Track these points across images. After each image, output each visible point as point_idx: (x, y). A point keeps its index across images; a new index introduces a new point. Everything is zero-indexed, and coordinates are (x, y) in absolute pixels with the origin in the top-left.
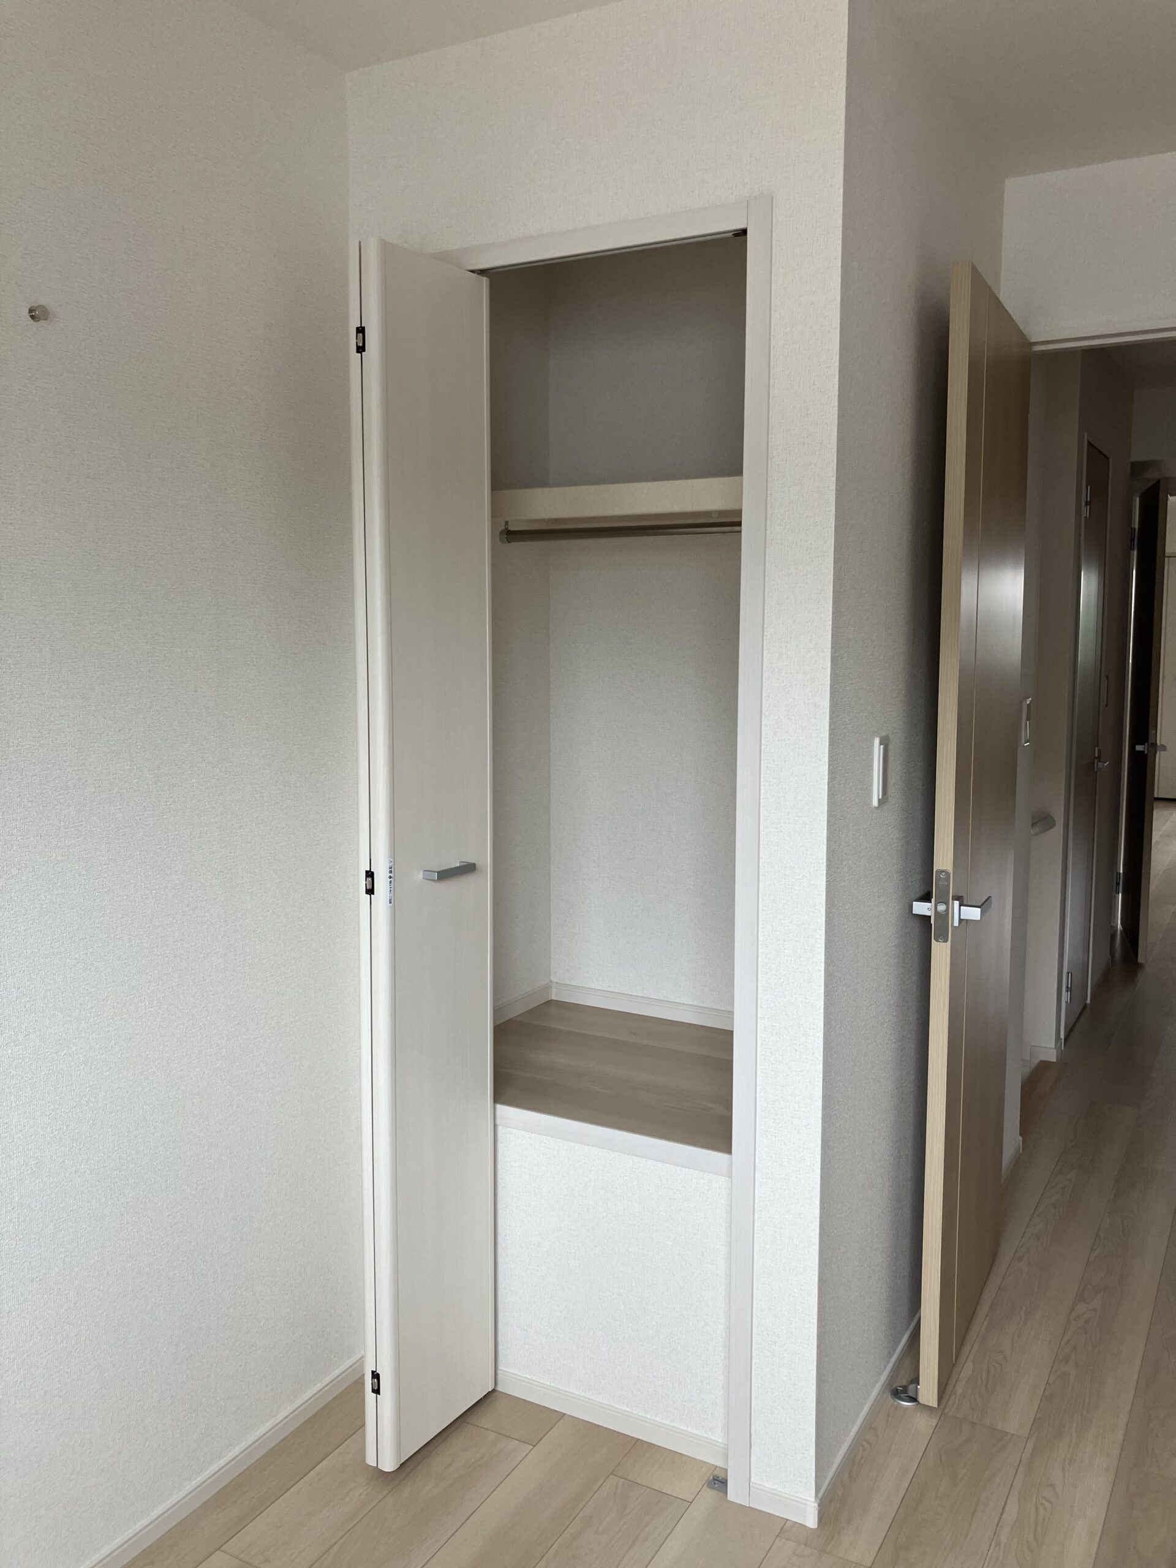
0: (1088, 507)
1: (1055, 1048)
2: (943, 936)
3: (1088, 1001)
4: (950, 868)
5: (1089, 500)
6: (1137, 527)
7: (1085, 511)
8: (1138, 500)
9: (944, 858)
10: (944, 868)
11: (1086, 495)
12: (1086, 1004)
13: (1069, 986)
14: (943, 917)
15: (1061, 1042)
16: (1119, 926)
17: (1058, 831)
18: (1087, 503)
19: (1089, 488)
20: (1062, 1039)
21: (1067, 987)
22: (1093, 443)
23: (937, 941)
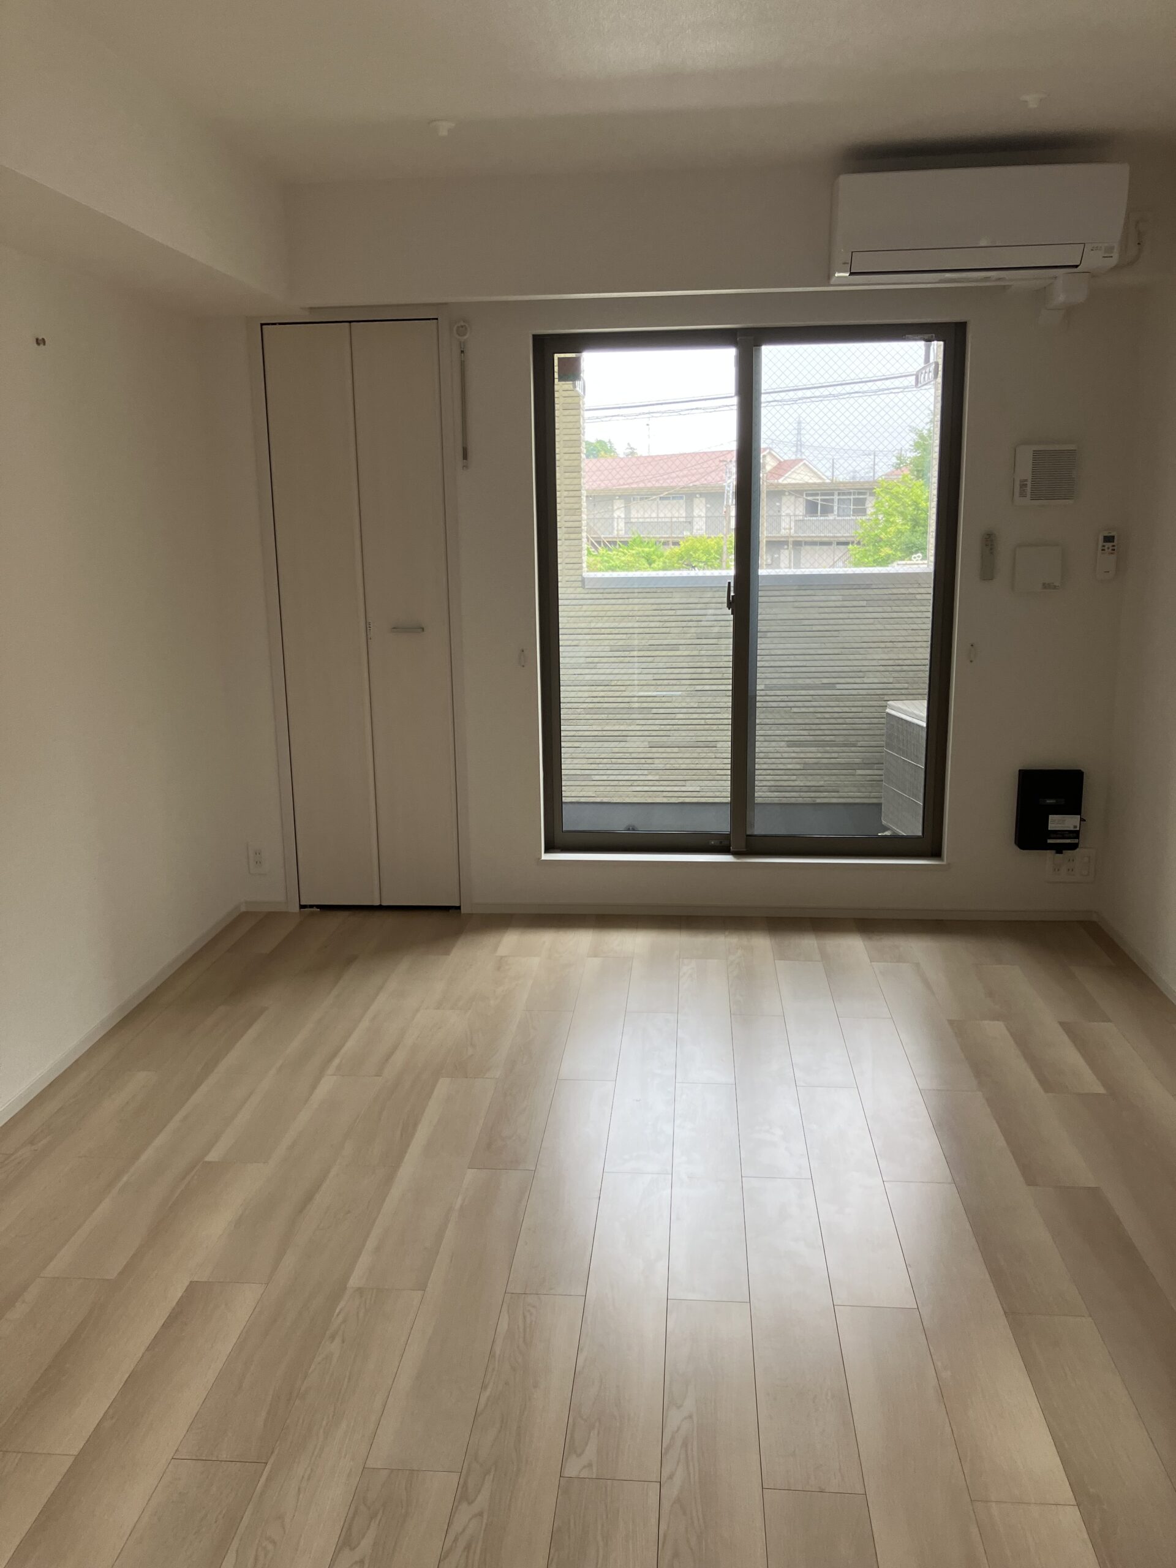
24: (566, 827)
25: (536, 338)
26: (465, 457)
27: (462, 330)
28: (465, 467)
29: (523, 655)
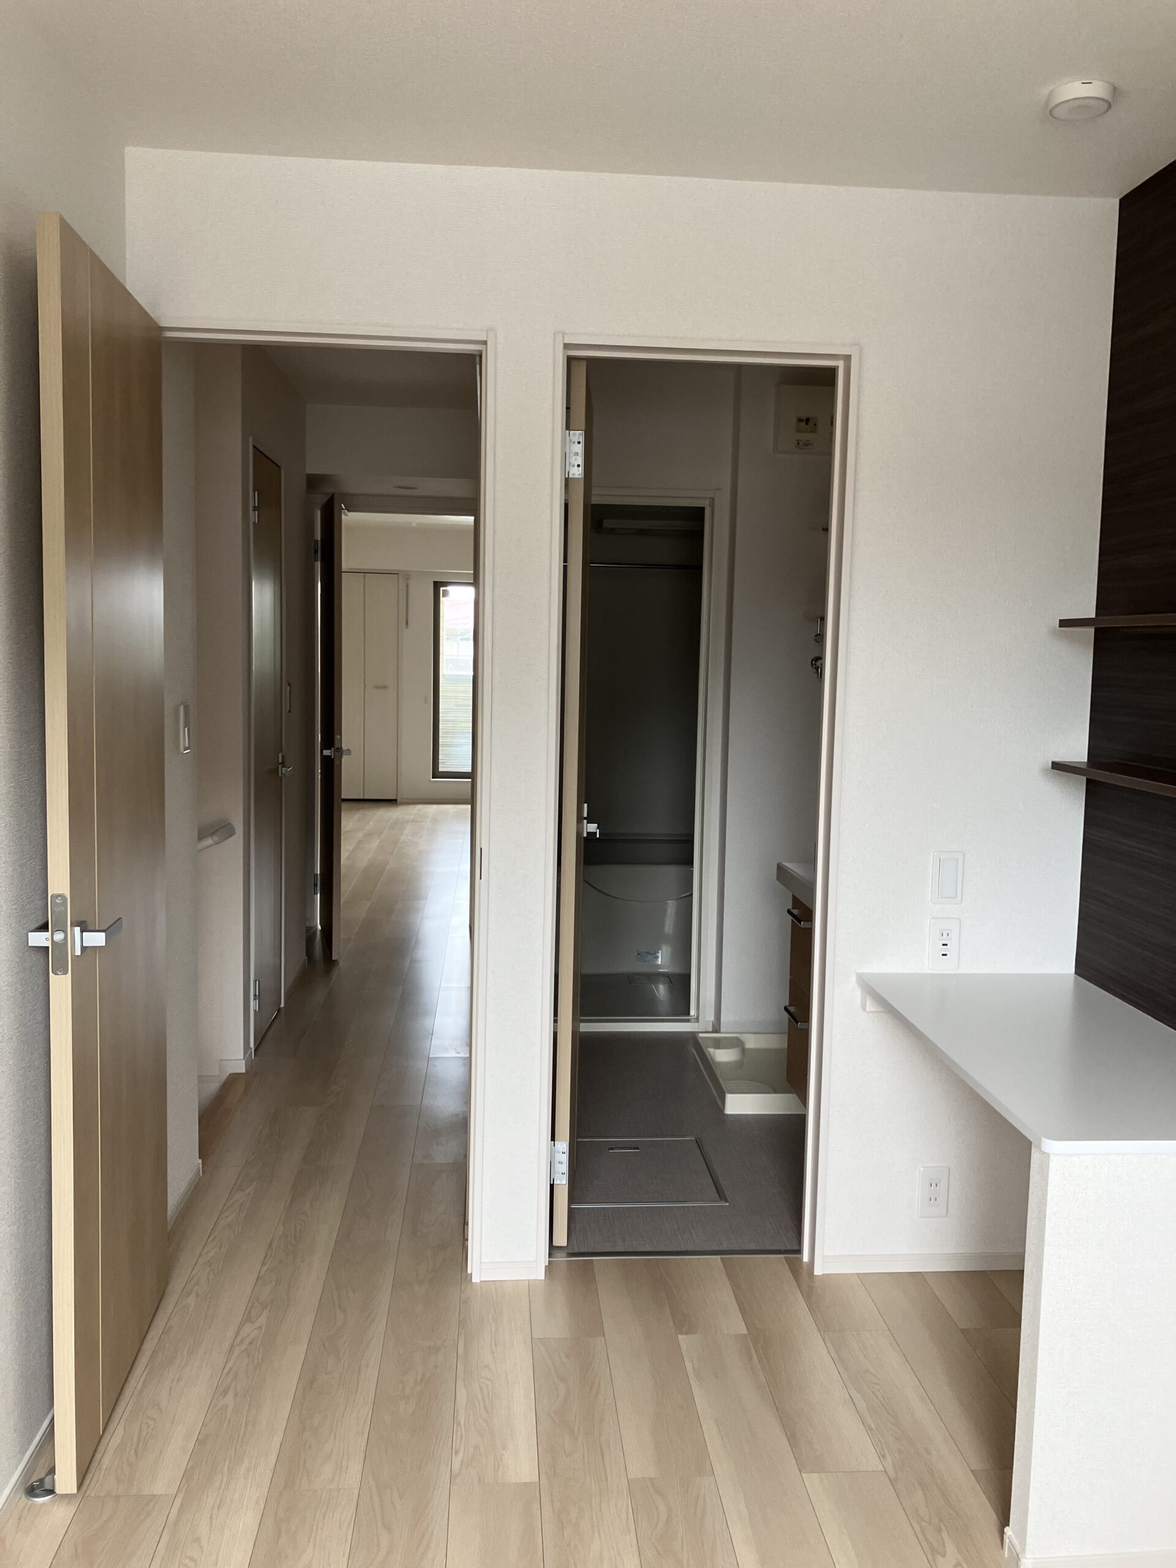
0: (257, 512)
1: (244, 1059)
2: (61, 968)
3: (282, 1005)
4: (66, 891)
5: (256, 505)
6: (319, 539)
7: (254, 516)
8: (319, 513)
9: (59, 881)
10: (60, 892)
11: (253, 499)
12: (279, 1010)
13: (257, 994)
14: (60, 947)
15: (251, 1052)
16: (319, 927)
17: (237, 840)
18: (255, 509)
19: (256, 493)
20: (251, 1048)
21: (255, 995)
22: (257, 446)
23: (56, 974)
24: (440, 770)
25: (434, 582)
26: (407, 624)
27: (408, 579)
28: (407, 628)
29: (426, 700)
